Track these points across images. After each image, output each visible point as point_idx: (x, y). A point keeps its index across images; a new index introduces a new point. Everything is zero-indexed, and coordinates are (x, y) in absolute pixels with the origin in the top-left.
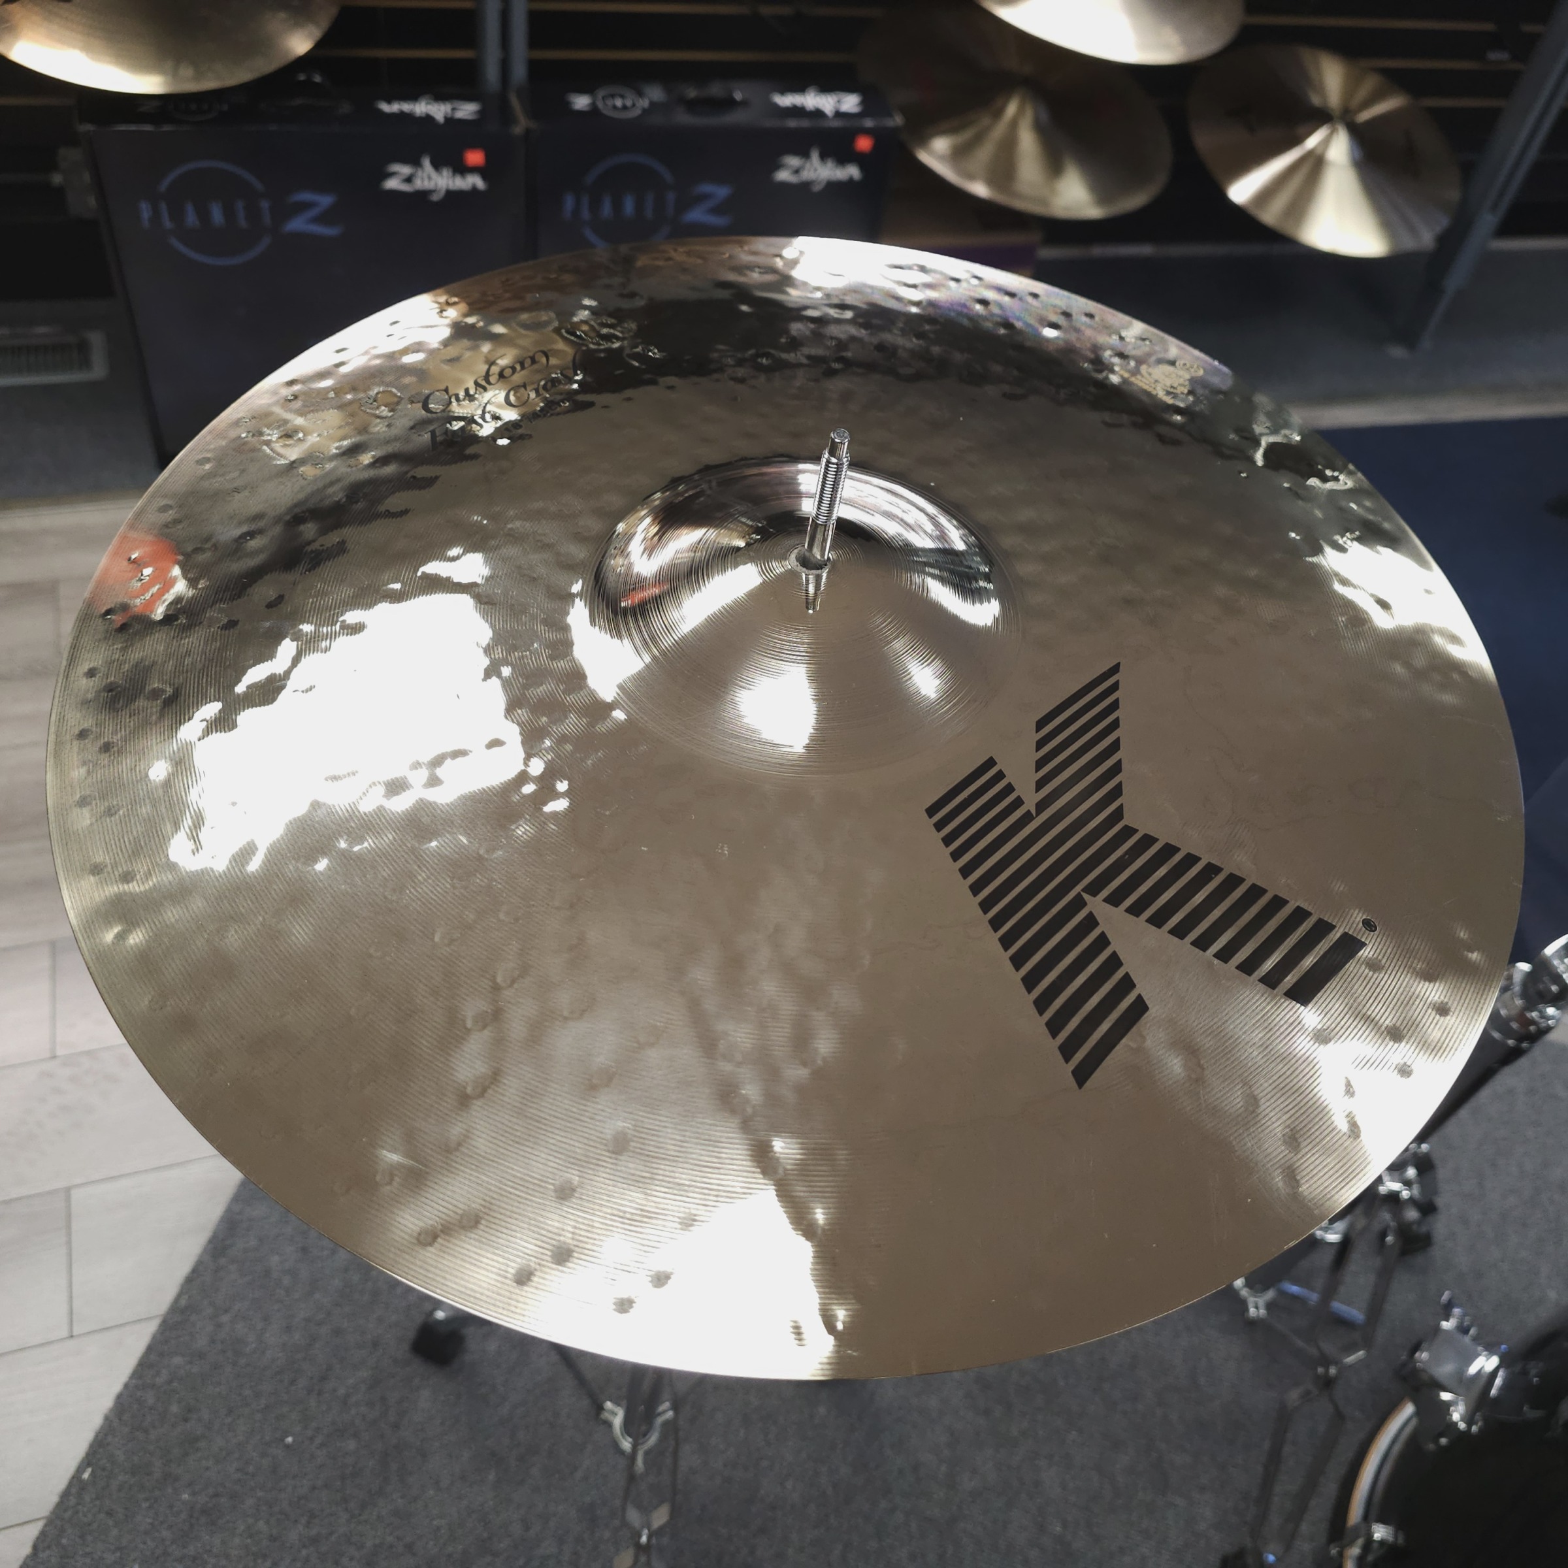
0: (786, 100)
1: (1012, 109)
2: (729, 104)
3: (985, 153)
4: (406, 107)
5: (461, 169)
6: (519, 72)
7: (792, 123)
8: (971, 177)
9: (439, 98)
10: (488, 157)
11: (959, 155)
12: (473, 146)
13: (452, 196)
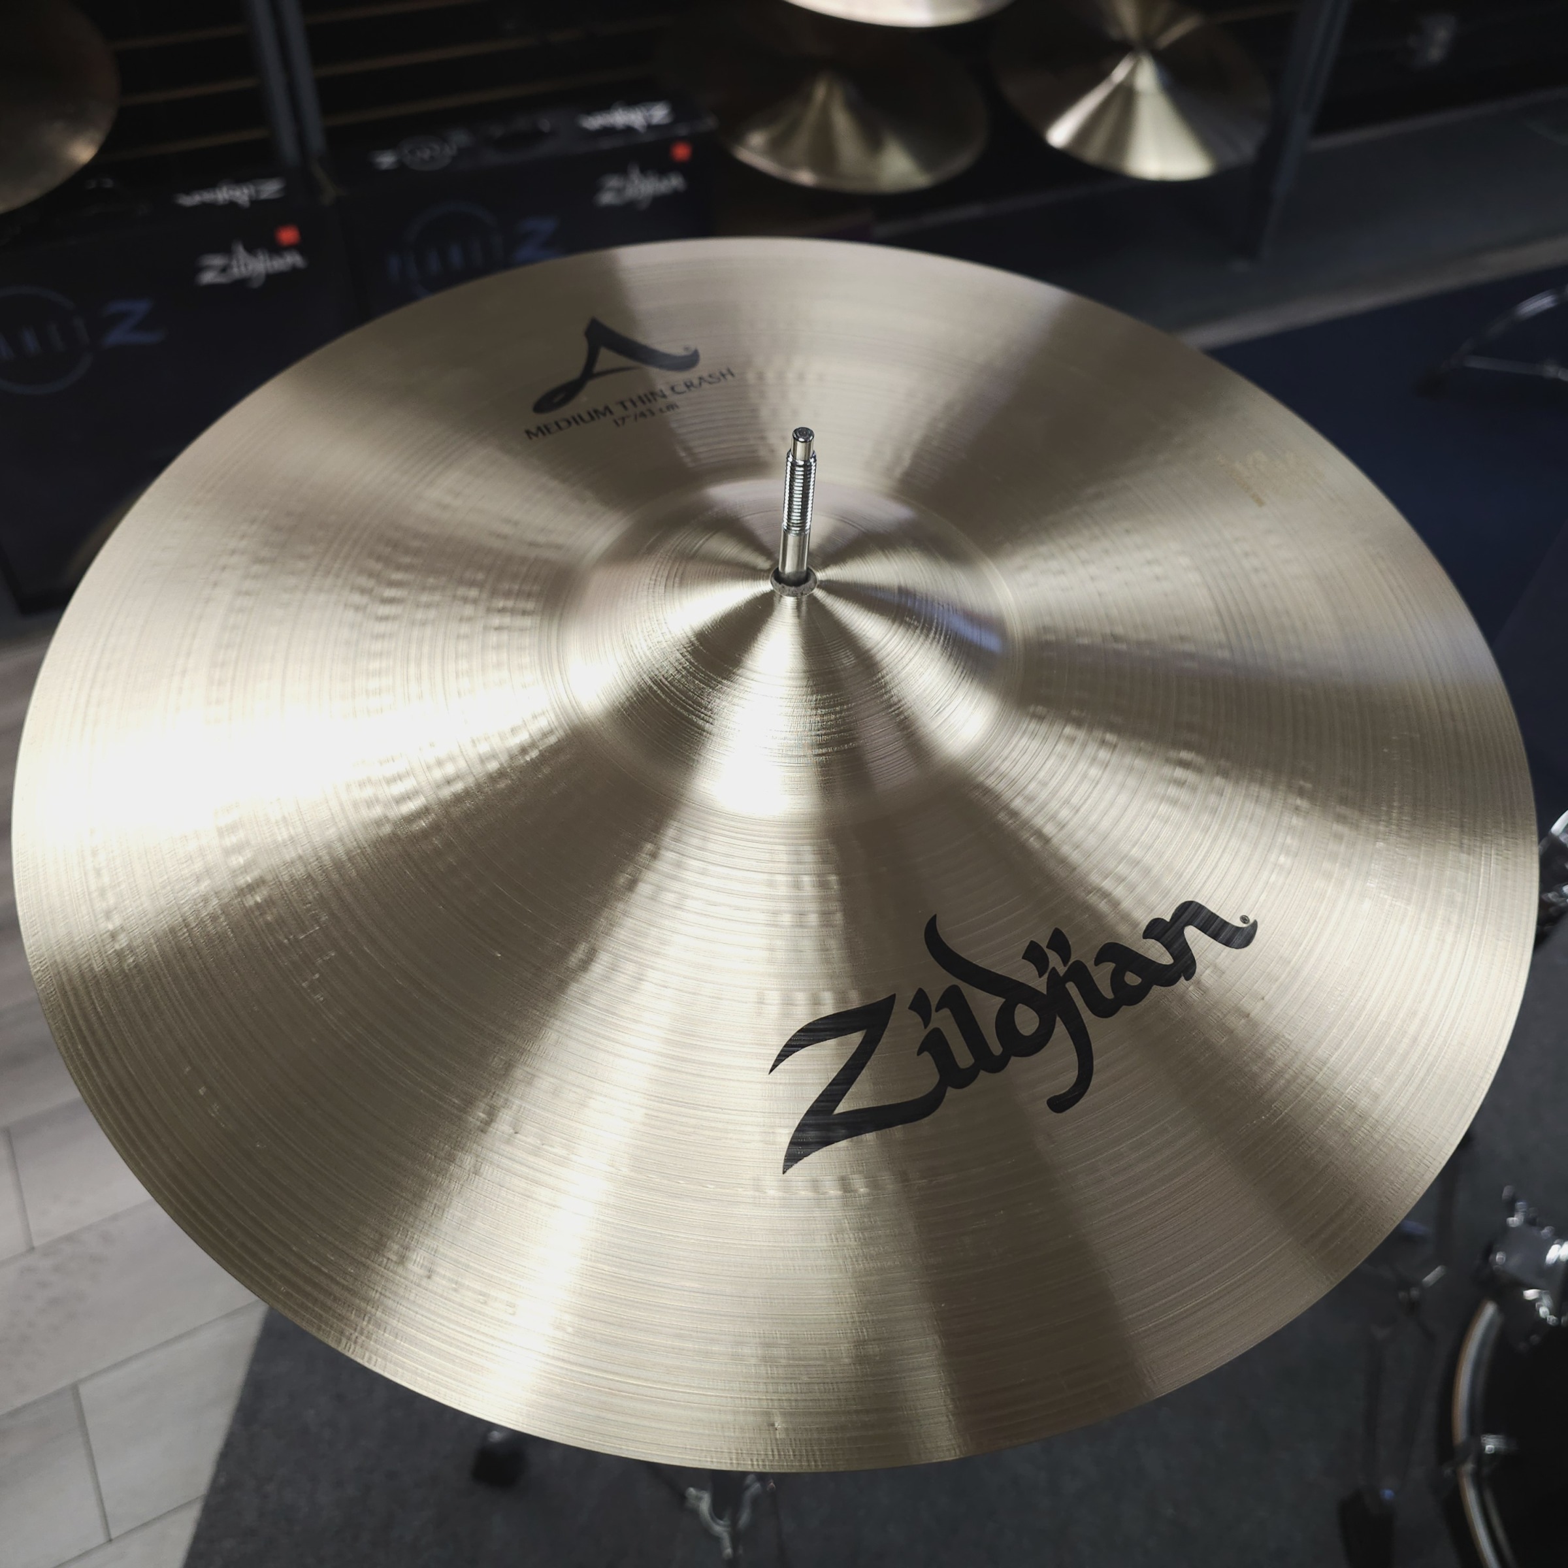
0: (594, 122)
1: (820, 92)
2: (537, 136)
3: (802, 141)
4: (207, 196)
5: (276, 249)
6: (317, 141)
7: (606, 144)
8: (794, 166)
9: (239, 180)
10: (302, 232)
11: (776, 148)
12: (284, 224)
13: (272, 278)
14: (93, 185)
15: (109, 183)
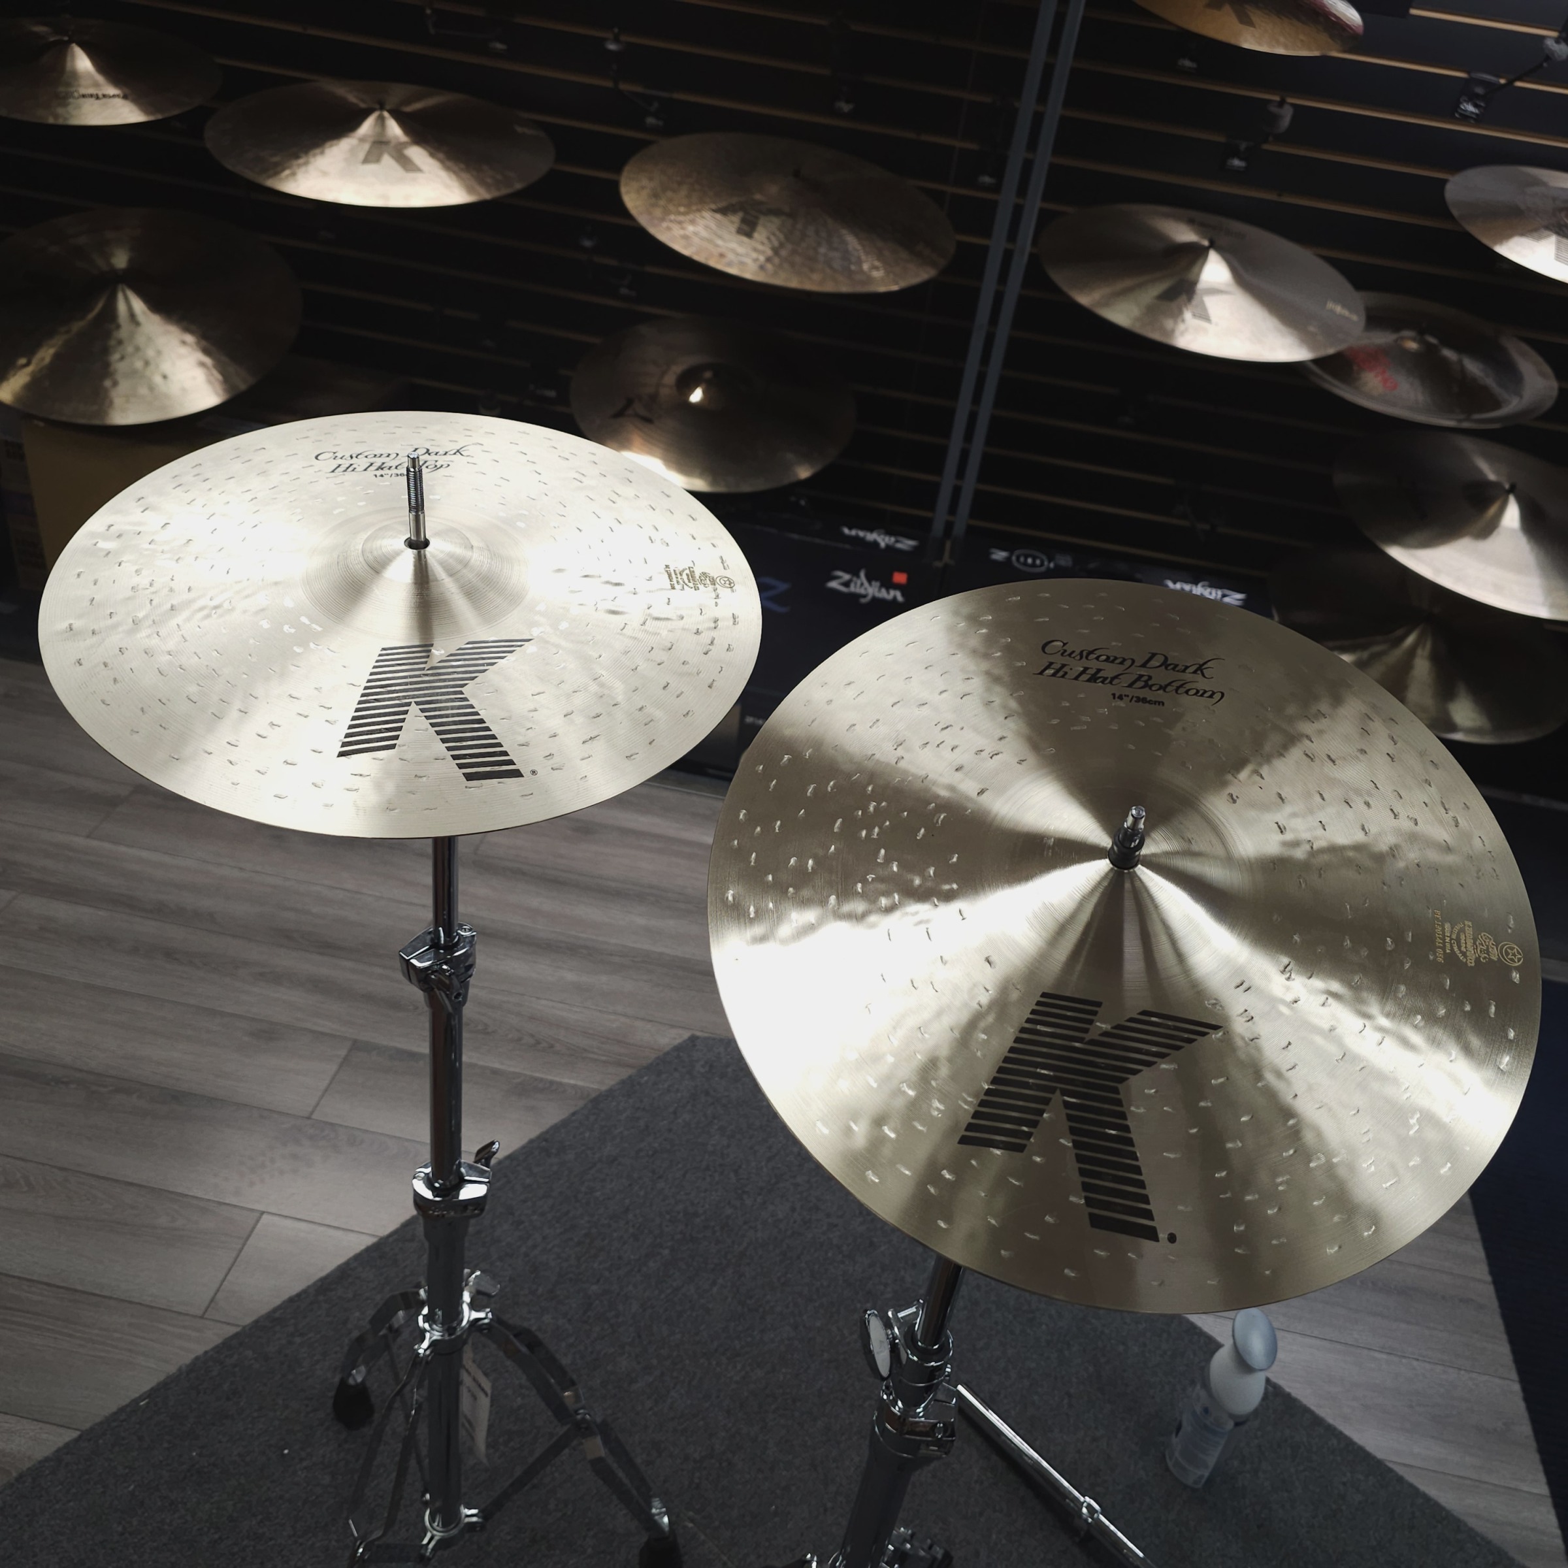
1: (1410, 640)
4: (861, 534)
5: (888, 585)
6: (959, 529)
9: (889, 533)
10: (909, 579)
12: (901, 570)
13: (876, 603)
14: (793, 499)
15: (803, 503)
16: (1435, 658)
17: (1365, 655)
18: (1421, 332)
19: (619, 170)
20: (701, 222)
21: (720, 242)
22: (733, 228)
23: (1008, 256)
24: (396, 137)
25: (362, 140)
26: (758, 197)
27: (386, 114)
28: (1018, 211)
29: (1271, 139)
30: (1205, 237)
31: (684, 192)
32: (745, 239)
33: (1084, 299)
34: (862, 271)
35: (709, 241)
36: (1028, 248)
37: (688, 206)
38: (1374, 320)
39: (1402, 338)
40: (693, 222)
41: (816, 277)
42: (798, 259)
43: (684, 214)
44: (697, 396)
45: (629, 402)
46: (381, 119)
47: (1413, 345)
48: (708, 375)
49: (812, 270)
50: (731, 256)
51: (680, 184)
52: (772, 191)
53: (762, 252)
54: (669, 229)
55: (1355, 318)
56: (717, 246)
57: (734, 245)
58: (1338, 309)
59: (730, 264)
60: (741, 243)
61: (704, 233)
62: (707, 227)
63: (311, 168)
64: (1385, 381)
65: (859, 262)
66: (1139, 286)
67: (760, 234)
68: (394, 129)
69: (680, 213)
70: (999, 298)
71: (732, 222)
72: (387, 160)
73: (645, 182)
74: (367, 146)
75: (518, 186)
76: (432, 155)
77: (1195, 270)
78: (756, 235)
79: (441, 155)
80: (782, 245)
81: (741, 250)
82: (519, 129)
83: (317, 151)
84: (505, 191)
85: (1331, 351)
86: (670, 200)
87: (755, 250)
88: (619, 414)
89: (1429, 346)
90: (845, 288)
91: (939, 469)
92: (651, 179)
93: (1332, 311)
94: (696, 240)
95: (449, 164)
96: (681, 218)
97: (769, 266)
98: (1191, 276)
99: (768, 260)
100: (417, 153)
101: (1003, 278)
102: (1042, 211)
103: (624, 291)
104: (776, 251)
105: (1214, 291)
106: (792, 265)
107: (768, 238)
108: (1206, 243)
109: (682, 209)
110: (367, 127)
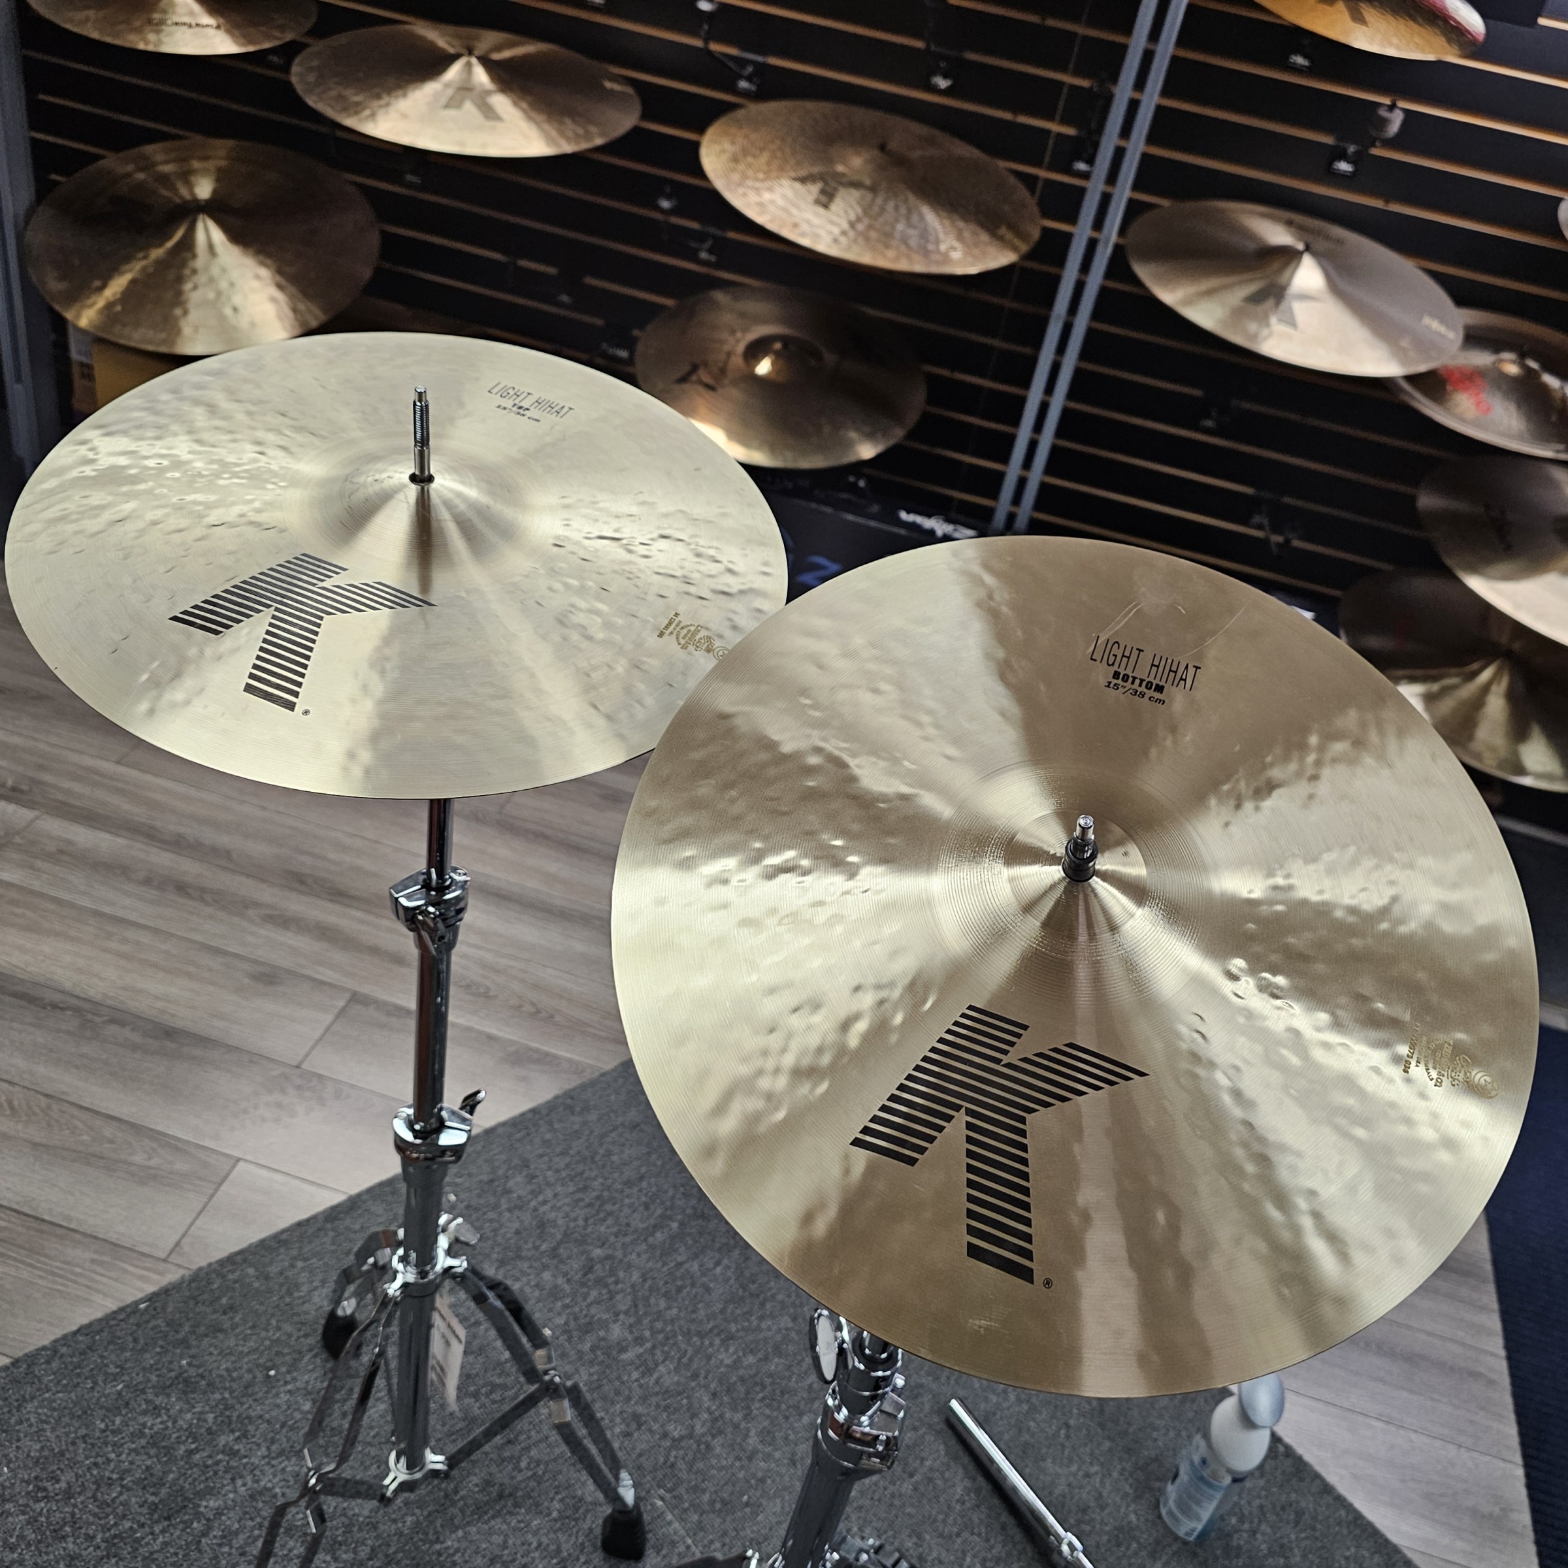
16: (1511, 696)
17: (1435, 687)
18: (1522, 356)
19: (702, 130)
20: (779, 190)
21: (795, 211)
22: (811, 198)
23: (1092, 245)
24: (482, 84)
25: (447, 85)
26: (840, 168)
27: (474, 60)
28: (1106, 200)
29: (1377, 144)
30: (1300, 240)
31: (765, 157)
32: (821, 210)
33: (1169, 296)
34: (938, 251)
35: (785, 210)
36: (1114, 238)
37: (767, 173)
38: (1474, 338)
39: (1501, 361)
40: (770, 189)
41: (891, 253)
42: (873, 234)
43: (762, 181)
44: (764, 367)
45: (695, 368)
46: (469, 65)
47: (1512, 369)
48: (778, 346)
49: (887, 246)
50: (805, 227)
51: (762, 149)
52: (855, 162)
53: (836, 224)
54: (745, 195)
55: (1451, 335)
56: (791, 215)
57: (809, 216)
58: (1435, 325)
59: (803, 235)
60: (816, 214)
61: (780, 202)
62: (784, 196)
63: (392, 109)
64: (1478, 404)
65: (937, 242)
66: (1225, 287)
67: (838, 205)
68: (481, 76)
69: (757, 179)
70: (1079, 287)
71: (809, 192)
72: (469, 106)
73: (727, 146)
74: (450, 92)
75: (599, 141)
76: (515, 104)
77: (1287, 273)
78: (834, 207)
79: (524, 105)
80: (859, 219)
81: (816, 221)
82: (608, 85)
83: (400, 92)
84: (584, 146)
85: (1422, 368)
86: (750, 166)
87: (832, 222)
88: (683, 379)
89: (1529, 370)
90: (919, 267)
91: (1005, 459)
92: (733, 143)
93: (1428, 327)
94: (772, 208)
95: (533, 114)
96: (758, 184)
97: (843, 240)
98: (1283, 280)
99: (844, 233)
100: (501, 102)
101: (1086, 267)
102: (1131, 202)
103: (704, 255)
104: (852, 225)
105: (1304, 297)
106: (867, 239)
107: (846, 212)
108: (1300, 246)
109: (761, 176)
110: (454, 72)
